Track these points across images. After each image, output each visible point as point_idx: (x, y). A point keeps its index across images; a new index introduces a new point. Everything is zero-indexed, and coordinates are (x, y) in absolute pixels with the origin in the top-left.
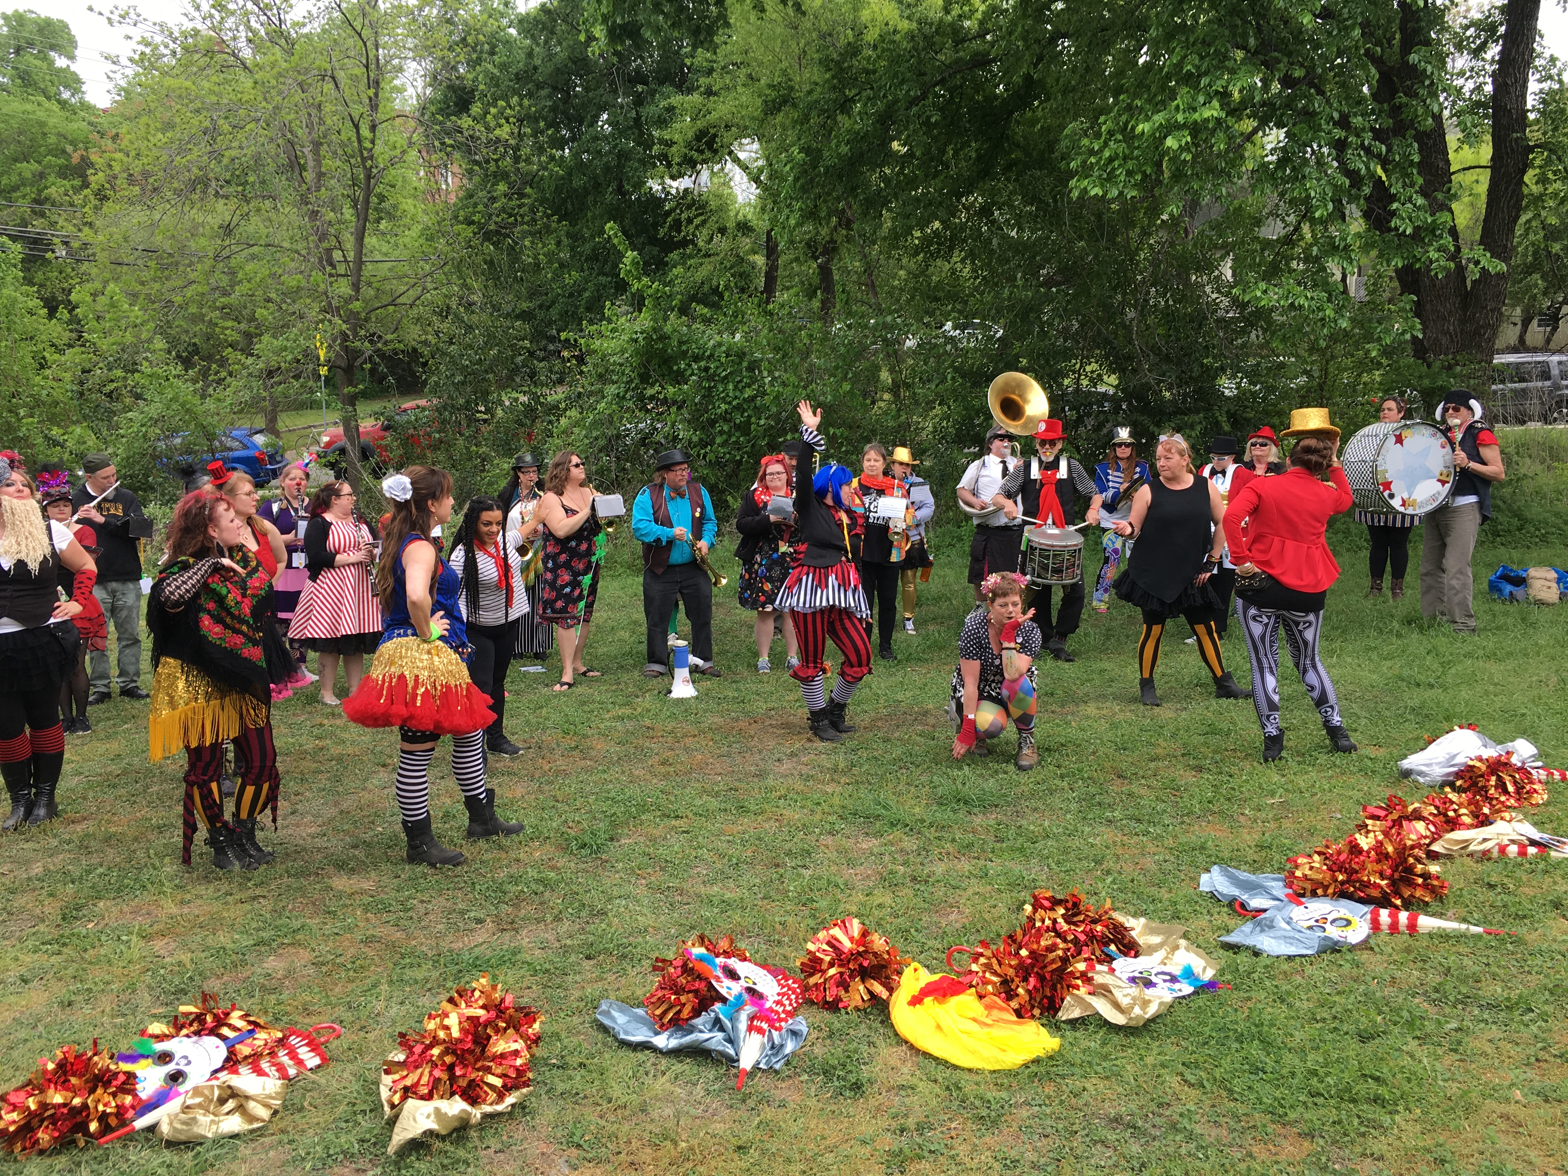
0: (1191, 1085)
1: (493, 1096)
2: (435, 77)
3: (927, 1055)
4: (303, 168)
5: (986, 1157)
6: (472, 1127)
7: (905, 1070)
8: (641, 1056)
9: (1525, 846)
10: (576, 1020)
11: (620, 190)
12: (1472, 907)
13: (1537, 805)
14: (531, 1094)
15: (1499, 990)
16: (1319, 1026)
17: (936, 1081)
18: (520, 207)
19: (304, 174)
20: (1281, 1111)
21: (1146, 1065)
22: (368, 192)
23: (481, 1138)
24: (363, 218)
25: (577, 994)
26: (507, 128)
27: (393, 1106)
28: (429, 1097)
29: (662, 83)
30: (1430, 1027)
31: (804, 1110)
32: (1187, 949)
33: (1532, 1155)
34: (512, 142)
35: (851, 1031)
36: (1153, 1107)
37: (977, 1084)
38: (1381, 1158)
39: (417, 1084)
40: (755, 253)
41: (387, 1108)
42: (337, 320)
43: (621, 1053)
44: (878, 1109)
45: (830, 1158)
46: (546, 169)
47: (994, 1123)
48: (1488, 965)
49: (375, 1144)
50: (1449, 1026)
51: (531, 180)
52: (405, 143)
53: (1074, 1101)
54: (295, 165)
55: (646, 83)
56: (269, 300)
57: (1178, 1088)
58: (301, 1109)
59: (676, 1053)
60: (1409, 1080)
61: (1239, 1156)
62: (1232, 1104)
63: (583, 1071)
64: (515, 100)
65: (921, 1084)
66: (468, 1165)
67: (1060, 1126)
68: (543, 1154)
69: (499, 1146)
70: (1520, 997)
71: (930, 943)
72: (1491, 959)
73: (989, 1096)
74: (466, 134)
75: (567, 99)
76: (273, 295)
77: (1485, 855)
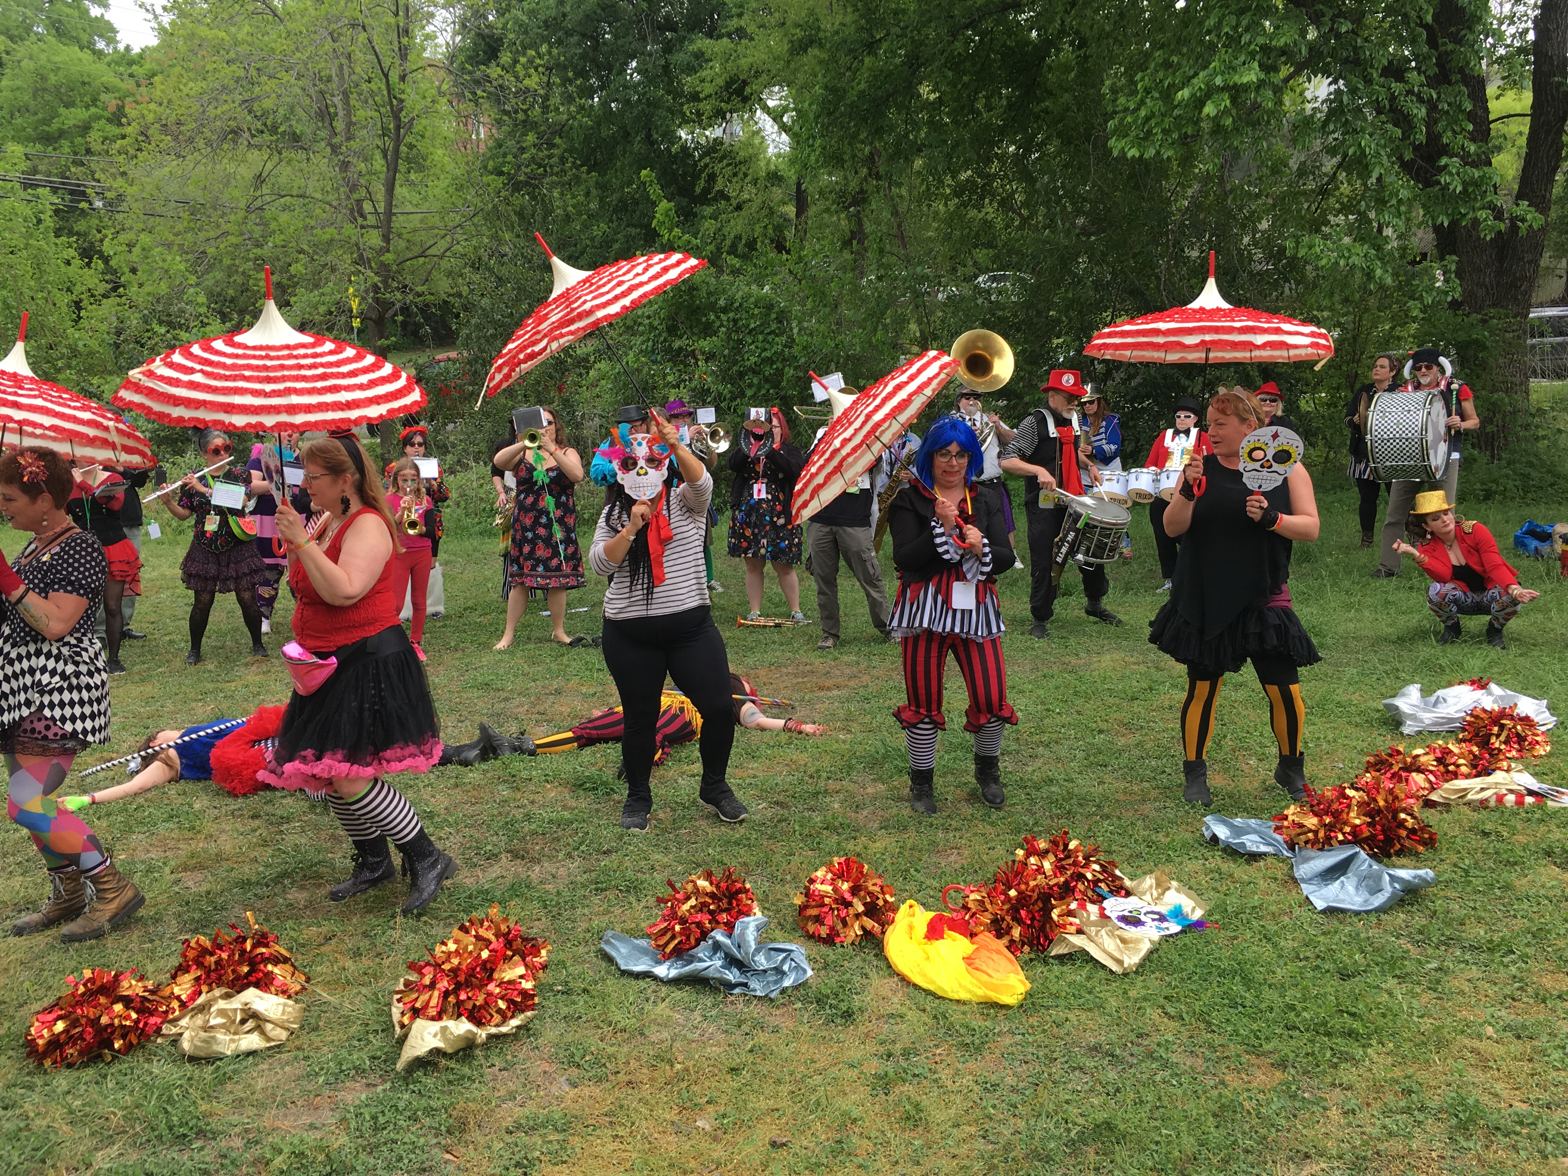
0: (1171, 1017)
1: (497, 1018)
2: (464, 26)
3: (916, 986)
4: (332, 117)
5: (968, 1080)
6: (477, 1046)
7: (896, 1000)
8: (642, 984)
9: (1522, 796)
10: (582, 949)
11: (649, 141)
12: (1464, 853)
13: (1541, 756)
14: (535, 1017)
15: (1482, 933)
16: (1301, 964)
17: (924, 1010)
18: (550, 157)
19: (335, 124)
20: (1256, 1043)
21: (1129, 999)
22: (398, 141)
23: (487, 1057)
24: (393, 169)
25: (584, 925)
26: (535, 78)
27: (403, 1026)
28: (438, 1017)
29: (692, 30)
30: (1409, 966)
31: (796, 1035)
32: (1178, 890)
33: (1498, 1087)
34: (542, 92)
35: (846, 963)
36: (1132, 1036)
37: (964, 1013)
38: (1349, 1088)
39: (426, 1005)
40: (785, 203)
41: (398, 1029)
42: (369, 273)
43: (623, 981)
44: (867, 1035)
45: (818, 1079)
46: (574, 118)
47: (978, 1049)
48: (1474, 909)
49: (385, 1061)
50: (1430, 966)
51: (561, 130)
52: (434, 92)
53: (1055, 1030)
54: (325, 115)
55: (674, 29)
56: (301, 251)
57: (1159, 1020)
58: (316, 1029)
59: (677, 982)
60: (1384, 1016)
61: (1212, 1083)
62: (1209, 1035)
63: (586, 997)
64: (544, 48)
65: (910, 1013)
66: (474, 1081)
67: (1041, 1054)
68: (545, 1072)
69: (504, 1065)
70: (1503, 939)
71: (928, 882)
72: (1478, 904)
73: (974, 1024)
74: (495, 83)
75: (596, 47)
76: (305, 247)
77: (1483, 804)
